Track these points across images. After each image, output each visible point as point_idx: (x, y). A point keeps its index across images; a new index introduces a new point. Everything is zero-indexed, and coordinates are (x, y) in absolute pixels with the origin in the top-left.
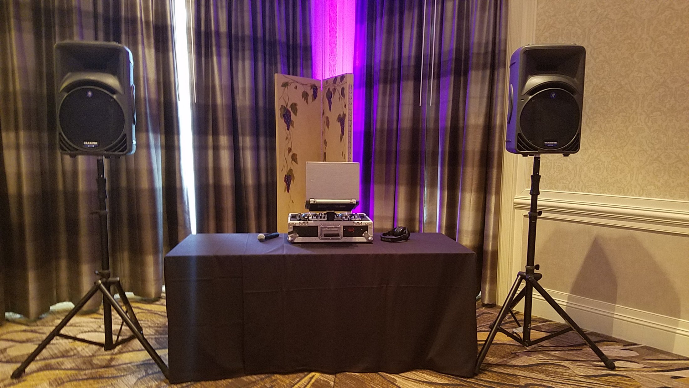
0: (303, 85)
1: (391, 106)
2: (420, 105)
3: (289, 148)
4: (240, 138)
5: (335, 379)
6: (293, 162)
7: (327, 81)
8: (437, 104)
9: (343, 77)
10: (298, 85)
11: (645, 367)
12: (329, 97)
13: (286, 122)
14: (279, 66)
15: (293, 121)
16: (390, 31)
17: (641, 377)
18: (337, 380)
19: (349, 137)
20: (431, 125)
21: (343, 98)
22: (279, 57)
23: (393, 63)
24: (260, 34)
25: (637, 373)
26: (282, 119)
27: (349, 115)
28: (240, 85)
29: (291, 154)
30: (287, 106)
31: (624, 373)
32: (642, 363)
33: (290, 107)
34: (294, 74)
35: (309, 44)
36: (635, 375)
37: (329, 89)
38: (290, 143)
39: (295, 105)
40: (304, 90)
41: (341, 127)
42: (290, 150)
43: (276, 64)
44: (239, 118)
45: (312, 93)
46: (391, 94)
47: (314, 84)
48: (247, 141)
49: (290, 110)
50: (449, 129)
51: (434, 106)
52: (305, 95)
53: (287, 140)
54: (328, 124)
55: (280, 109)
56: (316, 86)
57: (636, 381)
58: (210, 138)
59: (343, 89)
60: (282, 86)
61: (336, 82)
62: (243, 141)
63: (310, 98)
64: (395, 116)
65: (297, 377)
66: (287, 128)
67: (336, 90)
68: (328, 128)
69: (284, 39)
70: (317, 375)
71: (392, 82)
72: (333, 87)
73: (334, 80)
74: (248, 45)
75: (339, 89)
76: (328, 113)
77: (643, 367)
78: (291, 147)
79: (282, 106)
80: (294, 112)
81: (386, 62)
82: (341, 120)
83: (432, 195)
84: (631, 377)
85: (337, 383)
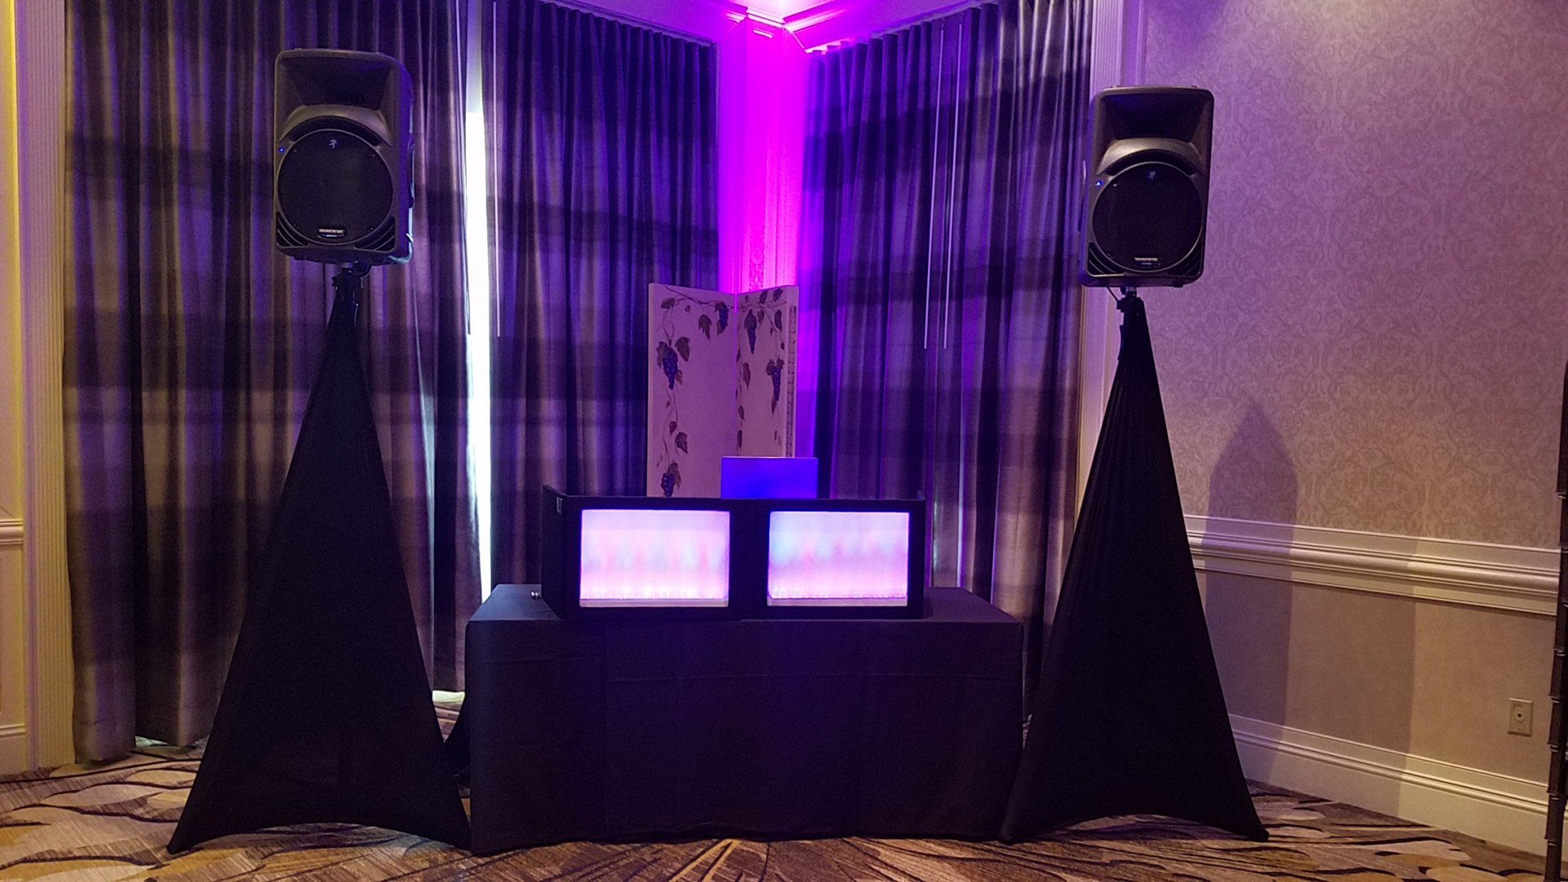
0: (701, 303)
1: (870, 346)
2: (925, 347)
3: (672, 422)
4: (580, 403)
5: (768, 850)
6: (679, 449)
7: (747, 297)
8: (957, 345)
9: (778, 292)
10: (691, 303)
11: (1332, 837)
12: (751, 326)
13: (667, 373)
14: (656, 268)
15: (681, 372)
16: (867, 208)
17: (1320, 852)
18: (772, 852)
19: (788, 403)
20: (947, 384)
21: (777, 329)
22: (656, 253)
23: (874, 270)
24: (621, 210)
25: (1315, 846)
26: (660, 366)
27: (789, 362)
28: (583, 303)
29: (676, 433)
30: (670, 342)
31: (1293, 846)
32: (1329, 831)
33: (676, 345)
34: (685, 283)
35: (712, 226)
36: (1312, 849)
37: (751, 311)
38: (674, 414)
39: (686, 340)
40: (702, 314)
41: (775, 386)
42: (673, 426)
43: (650, 263)
44: (578, 364)
45: (718, 318)
46: (871, 323)
47: (722, 303)
48: (592, 409)
49: (675, 349)
50: (979, 395)
51: (951, 349)
52: (704, 323)
53: (669, 407)
54: (747, 377)
55: (658, 349)
56: (725, 306)
57: (1311, 859)
58: (522, 403)
59: (779, 314)
60: (662, 307)
61: (765, 299)
62: (584, 410)
63: (714, 328)
64: (878, 366)
65: (699, 847)
66: (669, 384)
67: (766, 316)
68: (748, 385)
69: (666, 218)
70: (736, 843)
71: (872, 303)
72: (759, 310)
73: (761, 296)
74: (599, 230)
75: (771, 314)
76: (747, 357)
77: (1329, 836)
78: (674, 420)
79: (661, 343)
80: (683, 356)
81: (862, 265)
82: (774, 371)
83: (949, 517)
84: (1304, 852)
85: (774, 856)
